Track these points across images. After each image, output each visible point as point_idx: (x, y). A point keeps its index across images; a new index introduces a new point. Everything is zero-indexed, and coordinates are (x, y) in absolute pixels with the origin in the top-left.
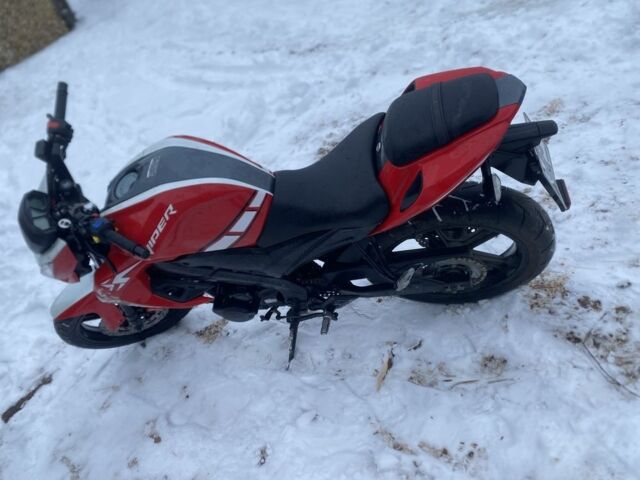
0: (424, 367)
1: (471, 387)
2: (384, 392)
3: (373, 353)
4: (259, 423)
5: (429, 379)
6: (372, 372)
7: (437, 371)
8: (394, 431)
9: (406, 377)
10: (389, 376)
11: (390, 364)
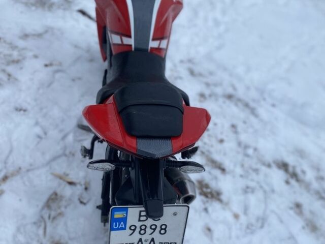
0: (63, 203)
1: (41, 232)
2: (50, 177)
3: (82, 174)
4: (45, 111)
5: (54, 206)
6: (68, 172)
7: (59, 211)
8: (18, 178)
9: (58, 191)
10: (61, 181)
11: (71, 183)
